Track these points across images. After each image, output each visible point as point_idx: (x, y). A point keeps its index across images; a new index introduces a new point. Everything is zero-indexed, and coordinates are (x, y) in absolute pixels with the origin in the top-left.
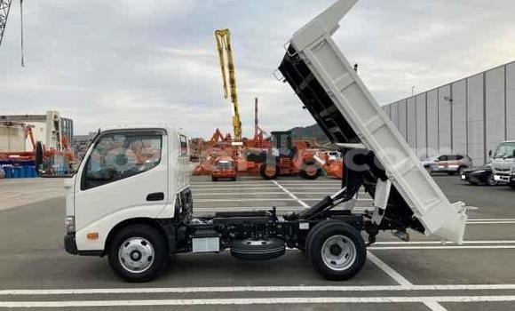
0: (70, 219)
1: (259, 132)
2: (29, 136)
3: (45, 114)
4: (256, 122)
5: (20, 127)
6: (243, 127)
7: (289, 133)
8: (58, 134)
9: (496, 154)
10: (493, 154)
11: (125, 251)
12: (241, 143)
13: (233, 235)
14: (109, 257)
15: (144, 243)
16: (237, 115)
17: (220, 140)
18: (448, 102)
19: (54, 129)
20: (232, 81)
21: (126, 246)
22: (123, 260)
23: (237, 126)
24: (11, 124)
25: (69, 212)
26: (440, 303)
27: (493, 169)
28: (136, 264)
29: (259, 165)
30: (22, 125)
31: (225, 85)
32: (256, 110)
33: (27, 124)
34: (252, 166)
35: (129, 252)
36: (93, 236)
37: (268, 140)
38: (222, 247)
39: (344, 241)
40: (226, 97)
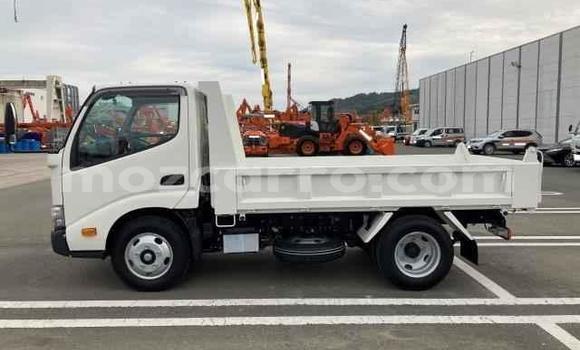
0: (58, 209)
1: (292, 103)
2: (28, 105)
3: (44, 79)
4: (289, 92)
5: (16, 95)
6: (273, 97)
7: (330, 103)
8: (61, 103)
9: (577, 129)
10: (574, 129)
11: (133, 251)
12: (273, 116)
13: (275, 230)
14: (112, 260)
15: (158, 241)
16: (267, 83)
17: (247, 112)
18: (516, 68)
19: (55, 97)
20: (262, 43)
21: (135, 244)
22: (131, 263)
23: (268, 96)
24: (6, 91)
25: (57, 200)
26: (558, 324)
27: (573, 147)
28: (149, 268)
29: (296, 141)
30: (19, 92)
31: (253, 48)
32: (289, 77)
33: (25, 91)
34: (288, 142)
35: (139, 253)
36: (90, 232)
37: (304, 112)
38: (262, 245)
39: (424, 239)
40: (254, 62)
